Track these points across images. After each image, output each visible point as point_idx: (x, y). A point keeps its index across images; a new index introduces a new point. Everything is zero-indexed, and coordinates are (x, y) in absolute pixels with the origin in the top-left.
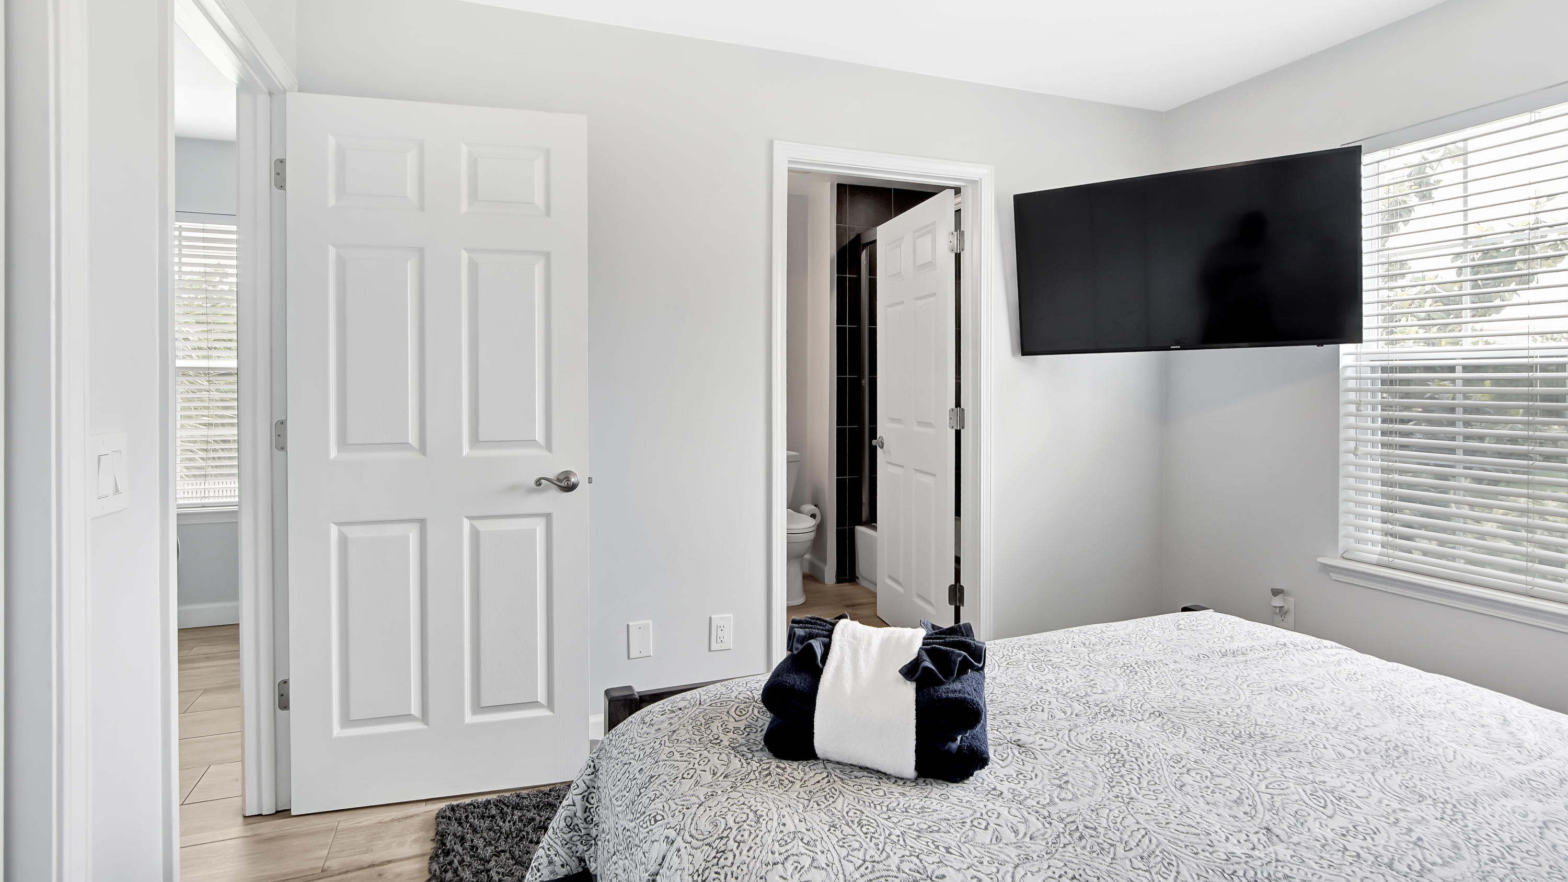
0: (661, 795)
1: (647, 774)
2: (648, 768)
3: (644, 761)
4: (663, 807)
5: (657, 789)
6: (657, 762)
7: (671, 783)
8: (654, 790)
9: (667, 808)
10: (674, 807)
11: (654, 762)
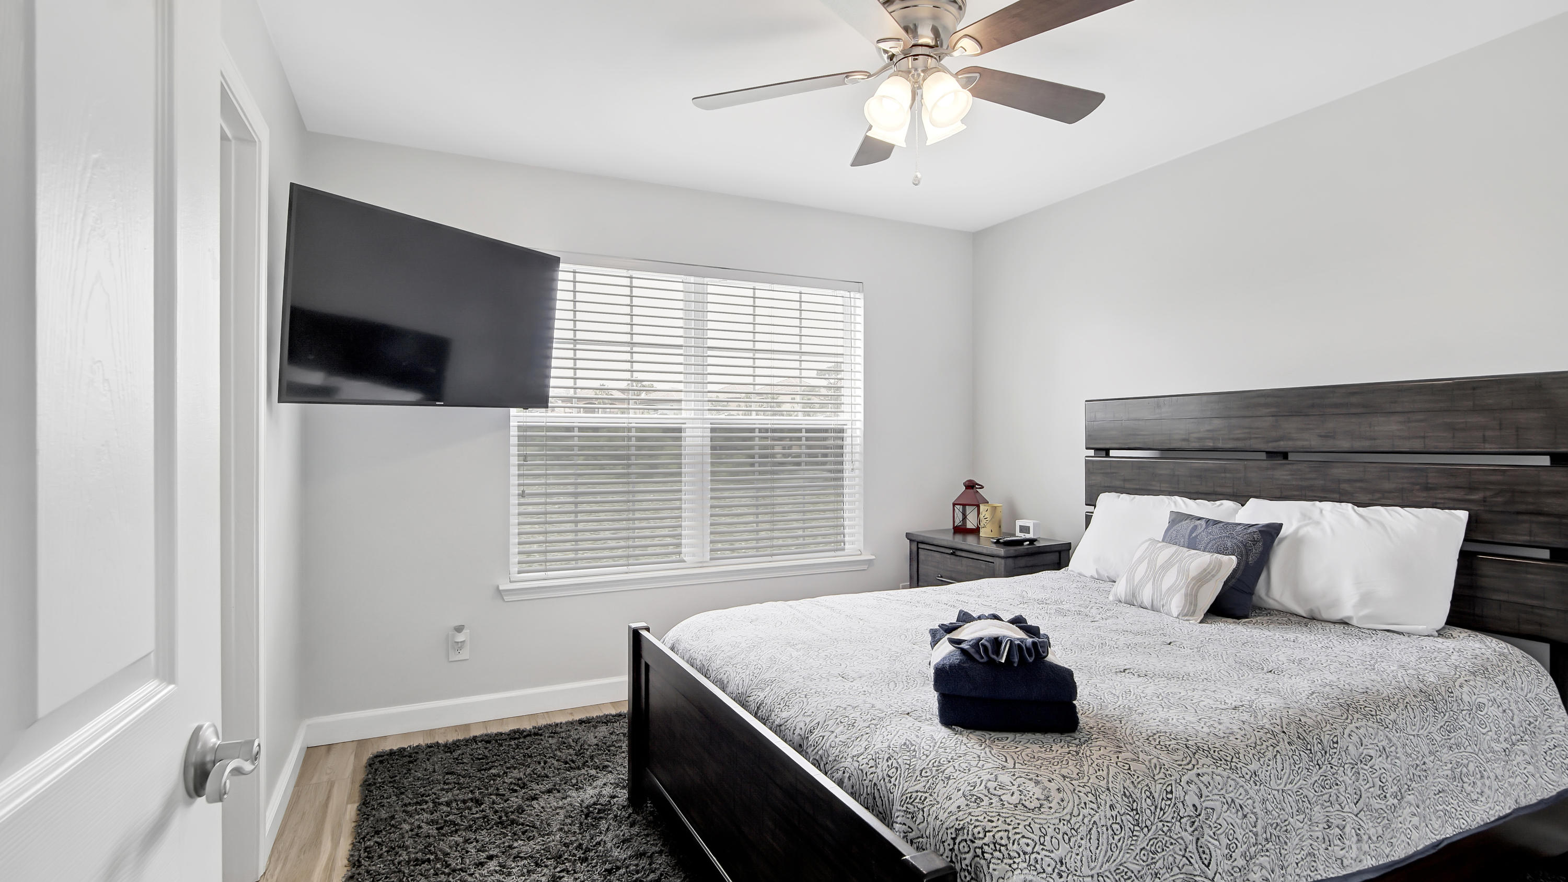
0: (1147, 785)
1: (1119, 799)
2: (1112, 798)
3: (1103, 802)
4: (1160, 783)
5: (1140, 790)
6: (1108, 789)
7: (1136, 777)
8: (1141, 792)
9: (1163, 781)
10: (1161, 775)
11: (1107, 792)
